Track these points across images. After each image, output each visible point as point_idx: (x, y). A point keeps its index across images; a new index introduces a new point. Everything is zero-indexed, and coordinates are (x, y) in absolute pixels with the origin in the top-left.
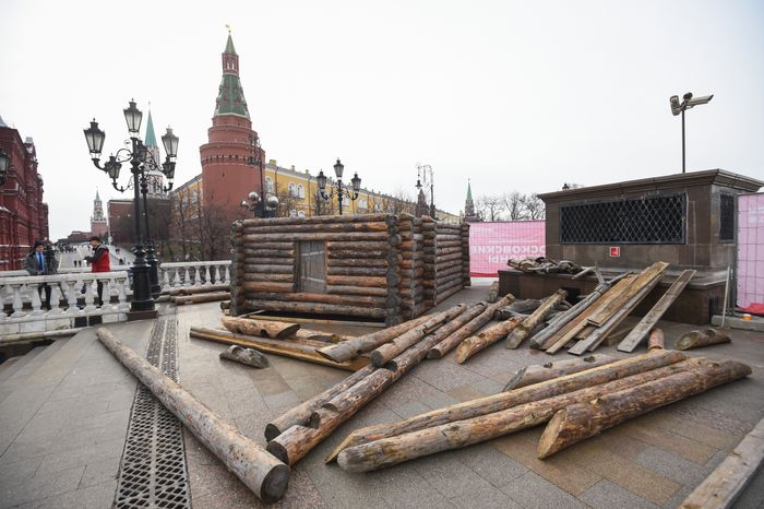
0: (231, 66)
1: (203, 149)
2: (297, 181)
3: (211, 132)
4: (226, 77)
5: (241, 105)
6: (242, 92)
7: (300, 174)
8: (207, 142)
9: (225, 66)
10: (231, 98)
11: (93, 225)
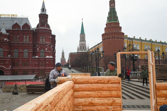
0: (112, 5)
1: (103, 35)
2: (136, 43)
3: (105, 29)
4: (110, 9)
5: (116, 18)
6: (116, 13)
7: (137, 39)
8: (104, 33)
9: (110, 5)
10: (112, 16)
11: (61, 61)
